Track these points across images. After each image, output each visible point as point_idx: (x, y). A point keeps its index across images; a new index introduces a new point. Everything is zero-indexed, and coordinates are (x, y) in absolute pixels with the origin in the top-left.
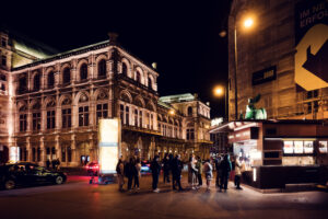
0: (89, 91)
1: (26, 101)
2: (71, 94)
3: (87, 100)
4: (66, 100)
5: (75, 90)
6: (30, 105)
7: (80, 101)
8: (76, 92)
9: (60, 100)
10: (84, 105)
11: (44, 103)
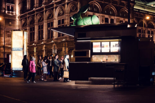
0: (64, 5)
1: (26, 19)
2: (53, 9)
3: (63, 14)
4: (50, 15)
5: (55, 6)
6: (28, 21)
7: (59, 15)
8: (56, 8)
9: (46, 15)
10: (61, 18)
11: (36, 19)
